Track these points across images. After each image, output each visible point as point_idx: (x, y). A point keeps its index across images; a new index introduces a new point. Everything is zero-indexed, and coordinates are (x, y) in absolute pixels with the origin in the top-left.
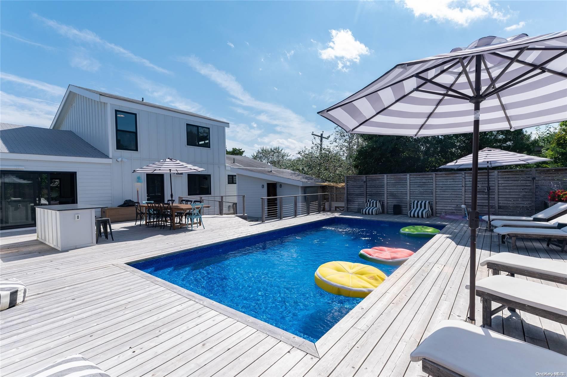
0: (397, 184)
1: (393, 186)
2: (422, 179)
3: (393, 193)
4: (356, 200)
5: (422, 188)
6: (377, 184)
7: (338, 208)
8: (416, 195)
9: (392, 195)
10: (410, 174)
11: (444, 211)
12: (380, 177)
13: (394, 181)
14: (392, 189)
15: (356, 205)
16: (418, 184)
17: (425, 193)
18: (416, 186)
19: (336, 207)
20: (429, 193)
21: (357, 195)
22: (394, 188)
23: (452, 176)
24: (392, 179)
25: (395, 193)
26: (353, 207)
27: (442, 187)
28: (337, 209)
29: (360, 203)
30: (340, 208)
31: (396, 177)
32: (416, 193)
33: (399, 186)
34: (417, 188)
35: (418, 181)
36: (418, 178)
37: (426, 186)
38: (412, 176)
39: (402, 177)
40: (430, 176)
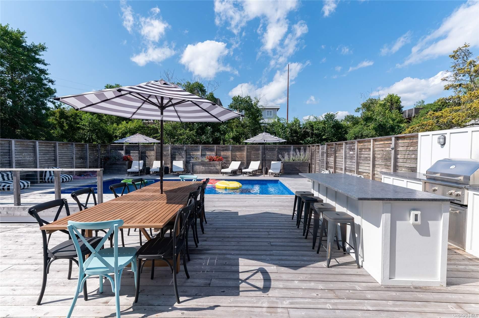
0: (24, 151)
1: (19, 154)
2: (47, 147)
3: (20, 161)
5: (47, 156)
8: (42, 163)
9: (19, 163)
10: (38, 141)
13: (21, 148)
16: (43, 151)
18: (42, 154)
20: (52, 160)
23: (66, 145)
24: (20, 146)
25: (22, 161)
27: (61, 155)
31: (23, 143)
32: (43, 160)
33: (26, 154)
34: (43, 156)
35: (44, 149)
36: (44, 147)
37: (50, 154)
38: (41, 144)
39: (29, 144)
40: (53, 145)
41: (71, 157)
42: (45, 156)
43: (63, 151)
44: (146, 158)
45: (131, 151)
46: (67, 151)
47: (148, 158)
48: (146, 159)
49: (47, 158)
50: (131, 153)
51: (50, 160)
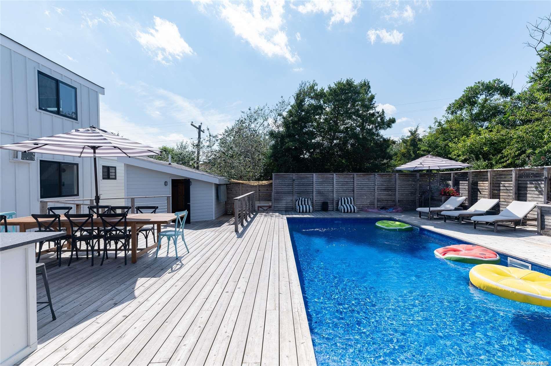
0: (324, 182)
1: (320, 184)
2: (346, 178)
3: (320, 191)
4: (285, 199)
5: (345, 186)
6: (305, 182)
7: (261, 207)
8: (340, 193)
9: (319, 193)
10: (336, 173)
11: (361, 205)
12: (309, 176)
13: (321, 180)
14: (320, 188)
15: (283, 203)
16: (342, 182)
17: (347, 191)
18: (340, 184)
19: (259, 207)
20: (350, 191)
21: (285, 193)
22: (322, 186)
23: (367, 176)
24: (320, 178)
25: (322, 191)
26: (280, 205)
27: (360, 186)
28: (260, 209)
29: (288, 201)
30: (263, 208)
31: (323, 176)
32: (341, 191)
33: (326, 185)
34: (341, 187)
35: (342, 180)
36: (342, 178)
37: (348, 184)
38: (337, 176)
39: (329, 176)
40: (352, 176)
41: (373, 189)
42: (343, 187)
43: (363, 182)
44: (479, 193)
45: (460, 182)
46: (368, 182)
47: (481, 194)
48: (479, 195)
49: (345, 189)
50: (460, 185)
51: (348, 191)
